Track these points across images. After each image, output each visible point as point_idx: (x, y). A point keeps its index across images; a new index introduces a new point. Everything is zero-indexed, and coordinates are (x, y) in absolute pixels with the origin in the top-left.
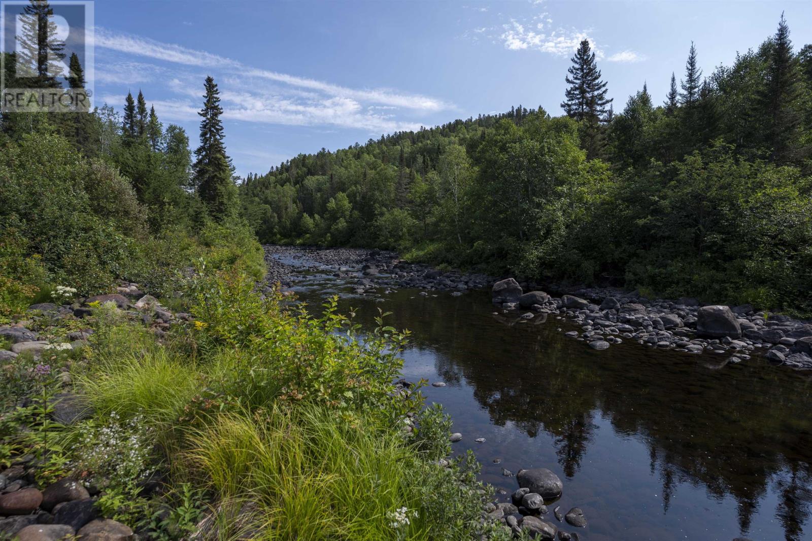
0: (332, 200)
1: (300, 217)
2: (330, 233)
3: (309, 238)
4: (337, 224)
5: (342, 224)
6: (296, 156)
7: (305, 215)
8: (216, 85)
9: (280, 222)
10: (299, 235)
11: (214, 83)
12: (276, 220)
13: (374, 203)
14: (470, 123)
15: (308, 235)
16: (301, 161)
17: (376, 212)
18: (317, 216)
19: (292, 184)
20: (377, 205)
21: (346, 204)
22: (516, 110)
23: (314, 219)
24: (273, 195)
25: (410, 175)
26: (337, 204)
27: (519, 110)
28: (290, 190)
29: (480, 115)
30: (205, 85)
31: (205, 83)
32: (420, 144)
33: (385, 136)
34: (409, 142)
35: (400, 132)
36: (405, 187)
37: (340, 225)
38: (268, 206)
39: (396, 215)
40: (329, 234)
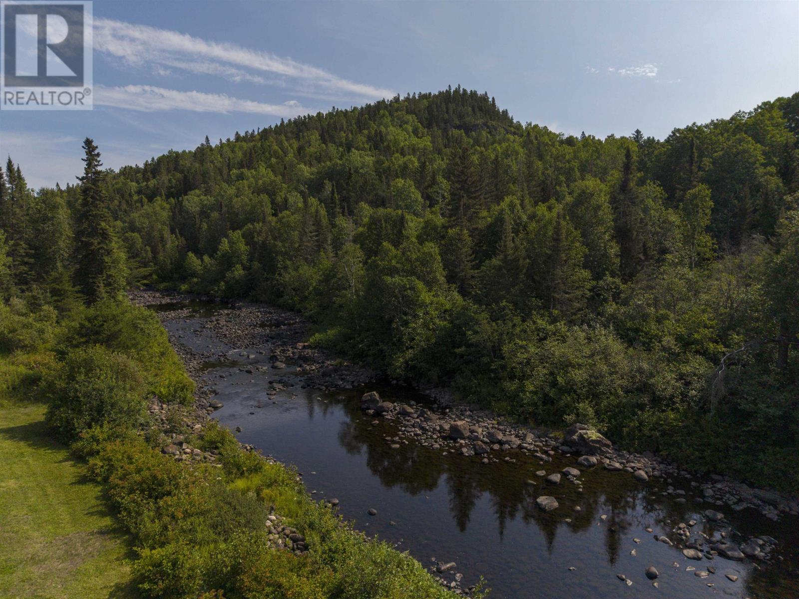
0: (225, 241)
1: (183, 256)
2: (224, 281)
3: (197, 284)
4: (233, 272)
5: (238, 272)
6: (166, 153)
7: (190, 254)
8: (97, 147)
9: (155, 258)
10: (184, 279)
11: (94, 144)
12: (150, 254)
13: (277, 255)
14: (396, 105)
15: (195, 280)
16: (172, 161)
17: (279, 266)
18: (206, 258)
19: (164, 197)
20: (280, 258)
21: (242, 247)
22: (454, 91)
23: (202, 260)
24: (142, 219)
25: (316, 216)
26: (231, 247)
27: (457, 91)
28: (161, 208)
29: (408, 94)
30: (83, 147)
31: (84, 144)
32: (328, 163)
33: (286, 121)
34: (317, 135)
35: (304, 117)
36: (311, 235)
37: (236, 273)
38: (136, 235)
39: (301, 274)
40: (222, 283)
